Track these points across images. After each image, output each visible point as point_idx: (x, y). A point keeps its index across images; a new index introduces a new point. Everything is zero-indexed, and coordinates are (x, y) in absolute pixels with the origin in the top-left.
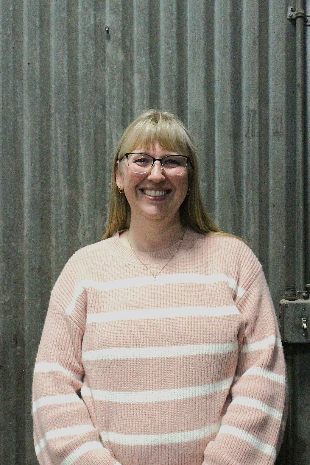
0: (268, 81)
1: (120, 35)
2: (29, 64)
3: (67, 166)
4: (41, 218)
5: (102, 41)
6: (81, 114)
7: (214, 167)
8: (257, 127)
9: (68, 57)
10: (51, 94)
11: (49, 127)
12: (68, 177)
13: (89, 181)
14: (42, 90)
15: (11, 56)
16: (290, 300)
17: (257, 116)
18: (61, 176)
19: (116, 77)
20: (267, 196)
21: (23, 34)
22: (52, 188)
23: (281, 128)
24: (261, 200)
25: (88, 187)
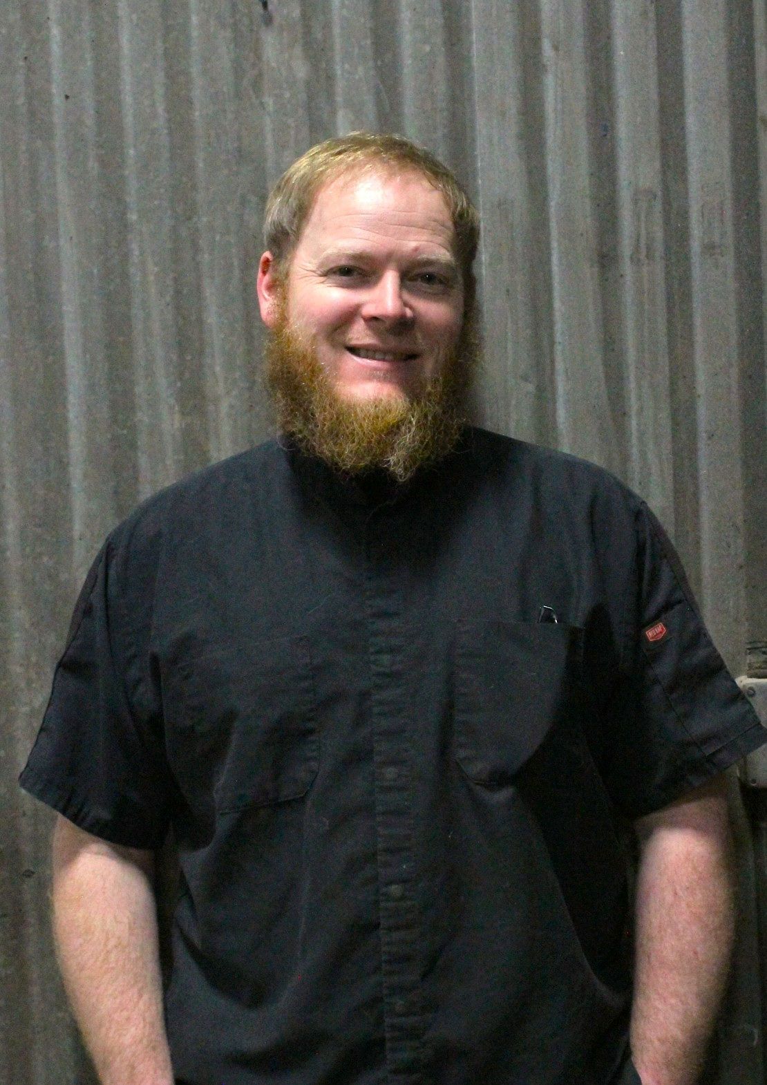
0: (682, 114)
1: (296, 13)
2: (67, 97)
3: (175, 358)
4: (116, 492)
5: (252, 30)
6: (205, 219)
7: (552, 343)
8: (659, 235)
9: (168, 76)
10: (127, 172)
11: (125, 257)
12: (179, 384)
13: (234, 393)
14: (103, 163)
15: (20, 78)
16: (759, 677)
17: (658, 207)
18: (162, 382)
19: (291, 121)
20: (692, 409)
21: (50, 22)
22: (139, 414)
23: (723, 235)
24: (676, 424)
25: (231, 407)
